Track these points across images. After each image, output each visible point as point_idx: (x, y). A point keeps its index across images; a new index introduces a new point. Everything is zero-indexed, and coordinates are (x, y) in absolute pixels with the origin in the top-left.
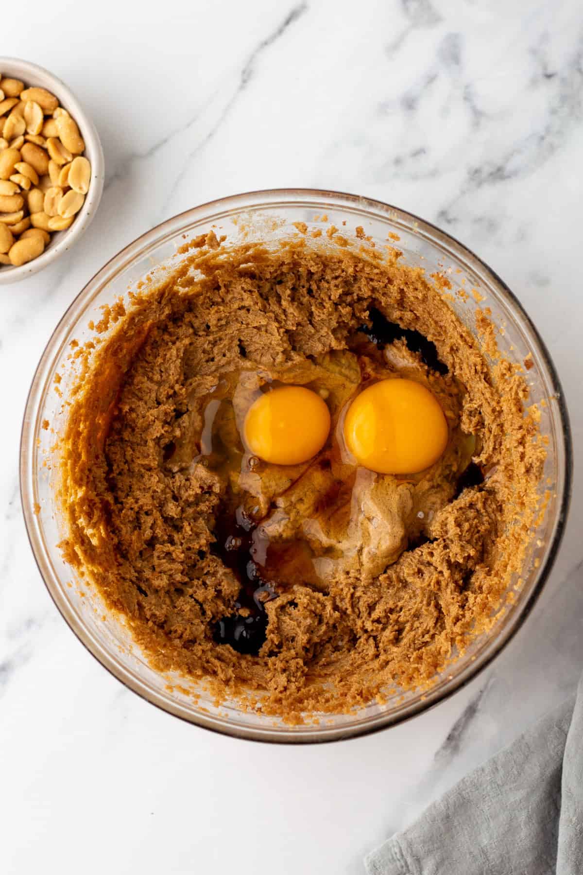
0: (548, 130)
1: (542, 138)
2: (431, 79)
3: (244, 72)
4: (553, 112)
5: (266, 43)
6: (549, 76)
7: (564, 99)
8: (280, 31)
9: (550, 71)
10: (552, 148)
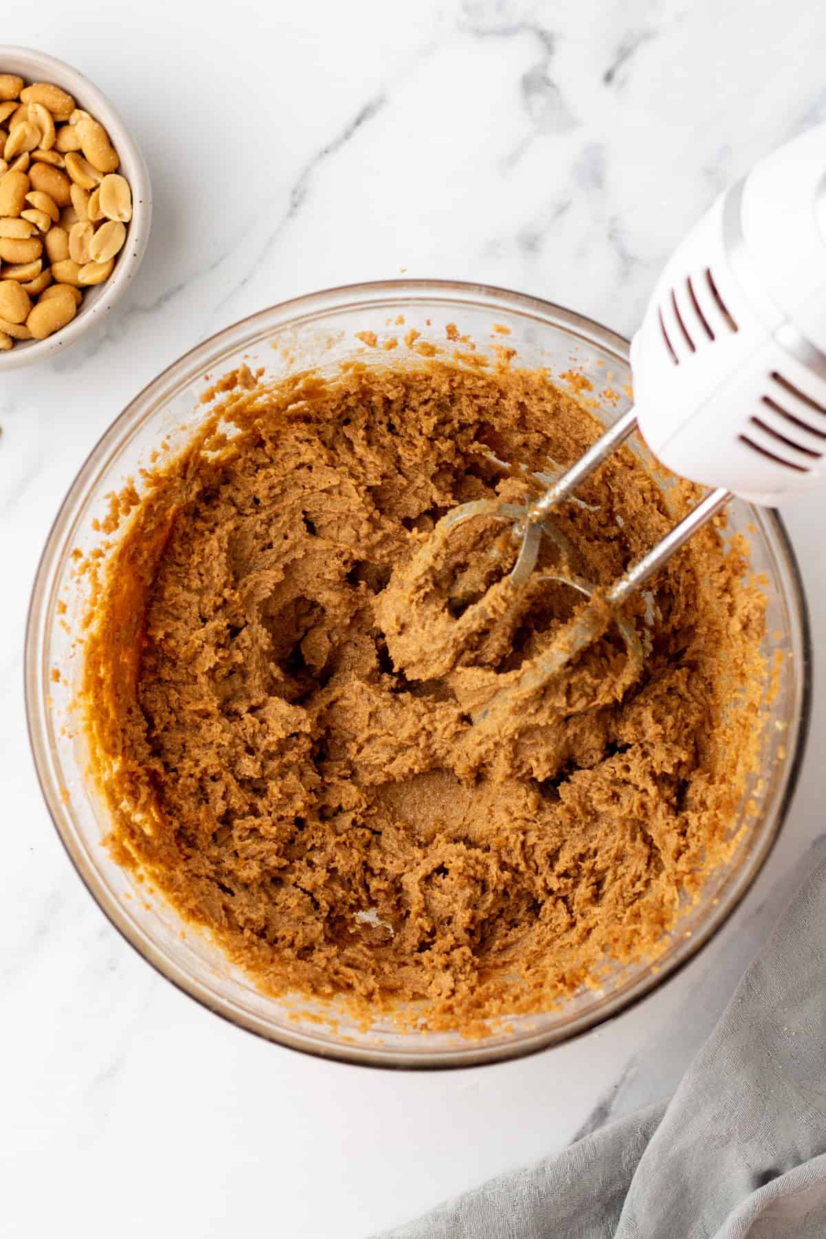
2: (562, 209)
3: (294, 194)
5: (326, 151)
8: (348, 135)
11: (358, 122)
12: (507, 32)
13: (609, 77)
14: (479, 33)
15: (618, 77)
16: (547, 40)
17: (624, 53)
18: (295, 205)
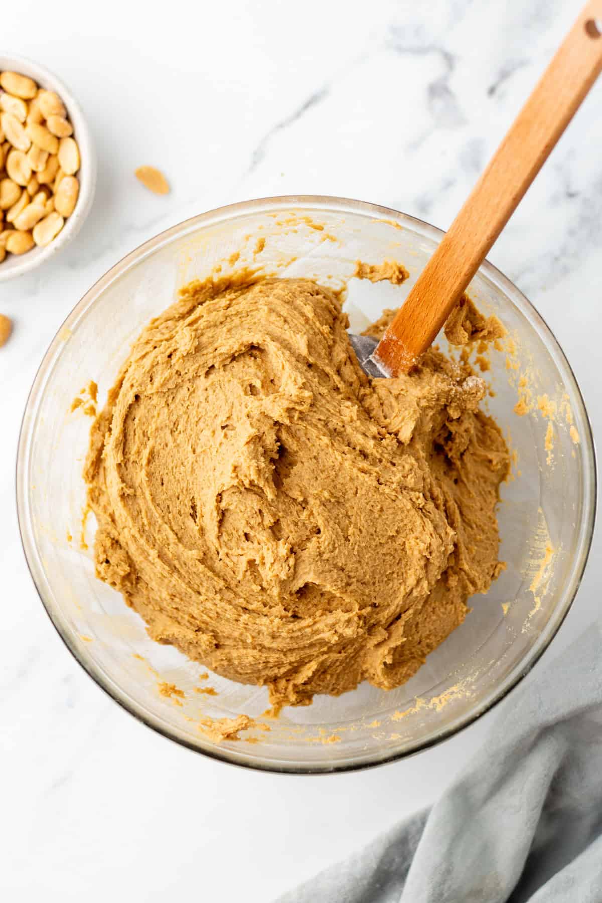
0: (564, 251)
1: (557, 259)
2: (449, 184)
3: (255, 153)
4: (572, 233)
5: (281, 126)
6: (571, 195)
7: (584, 220)
8: (298, 115)
9: (573, 189)
10: (566, 271)
11: (307, 106)
12: (421, 51)
13: (492, 91)
14: (400, 49)
15: (498, 91)
16: (449, 60)
17: (504, 75)
18: (255, 163)
